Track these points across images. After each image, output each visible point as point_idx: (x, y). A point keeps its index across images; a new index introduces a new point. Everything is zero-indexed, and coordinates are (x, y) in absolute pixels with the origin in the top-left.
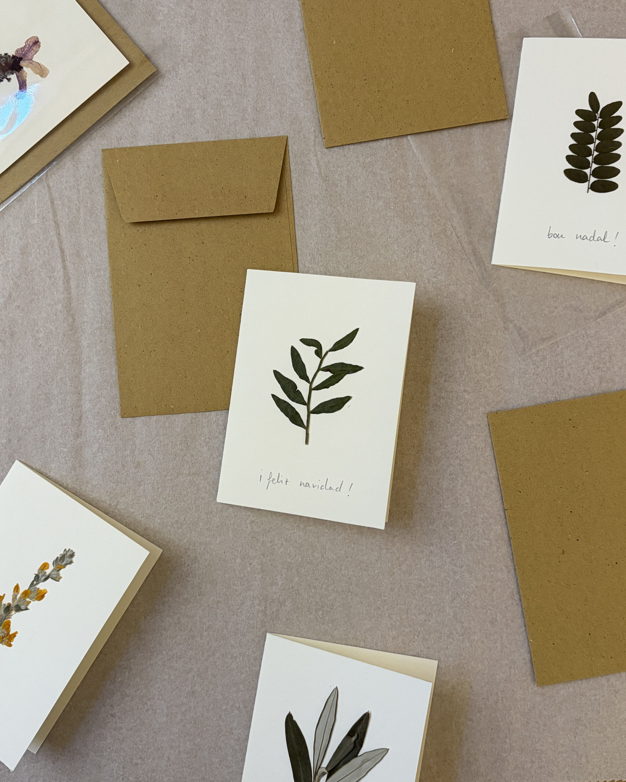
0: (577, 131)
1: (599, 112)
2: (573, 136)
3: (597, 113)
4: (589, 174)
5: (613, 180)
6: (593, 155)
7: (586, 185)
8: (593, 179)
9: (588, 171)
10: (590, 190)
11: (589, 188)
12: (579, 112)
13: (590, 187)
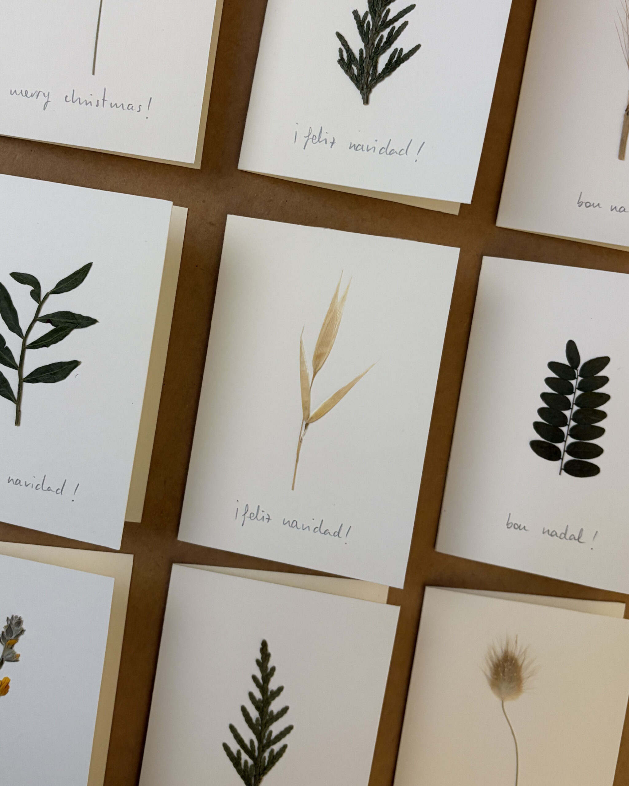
0: (550, 390)
1: (579, 368)
2: (544, 396)
3: (576, 369)
4: (562, 450)
5: (593, 461)
6: (569, 425)
7: (557, 465)
8: (567, 458)
9: (561, 446)
10: (563, 472)
11: (561, 469)
12: (553, 366)
13: (563, 467)
